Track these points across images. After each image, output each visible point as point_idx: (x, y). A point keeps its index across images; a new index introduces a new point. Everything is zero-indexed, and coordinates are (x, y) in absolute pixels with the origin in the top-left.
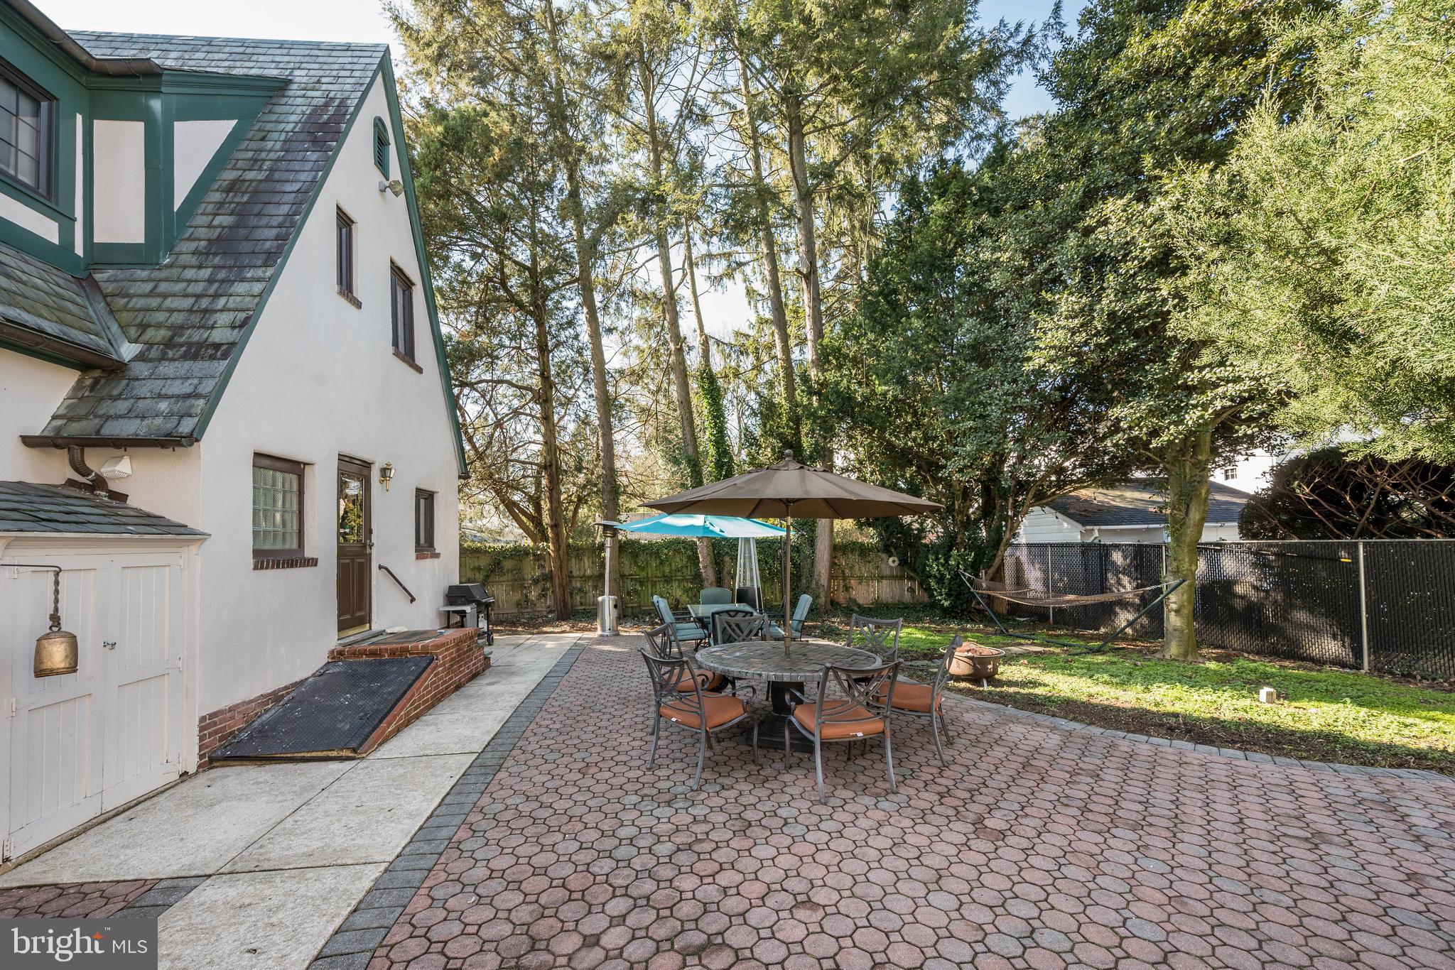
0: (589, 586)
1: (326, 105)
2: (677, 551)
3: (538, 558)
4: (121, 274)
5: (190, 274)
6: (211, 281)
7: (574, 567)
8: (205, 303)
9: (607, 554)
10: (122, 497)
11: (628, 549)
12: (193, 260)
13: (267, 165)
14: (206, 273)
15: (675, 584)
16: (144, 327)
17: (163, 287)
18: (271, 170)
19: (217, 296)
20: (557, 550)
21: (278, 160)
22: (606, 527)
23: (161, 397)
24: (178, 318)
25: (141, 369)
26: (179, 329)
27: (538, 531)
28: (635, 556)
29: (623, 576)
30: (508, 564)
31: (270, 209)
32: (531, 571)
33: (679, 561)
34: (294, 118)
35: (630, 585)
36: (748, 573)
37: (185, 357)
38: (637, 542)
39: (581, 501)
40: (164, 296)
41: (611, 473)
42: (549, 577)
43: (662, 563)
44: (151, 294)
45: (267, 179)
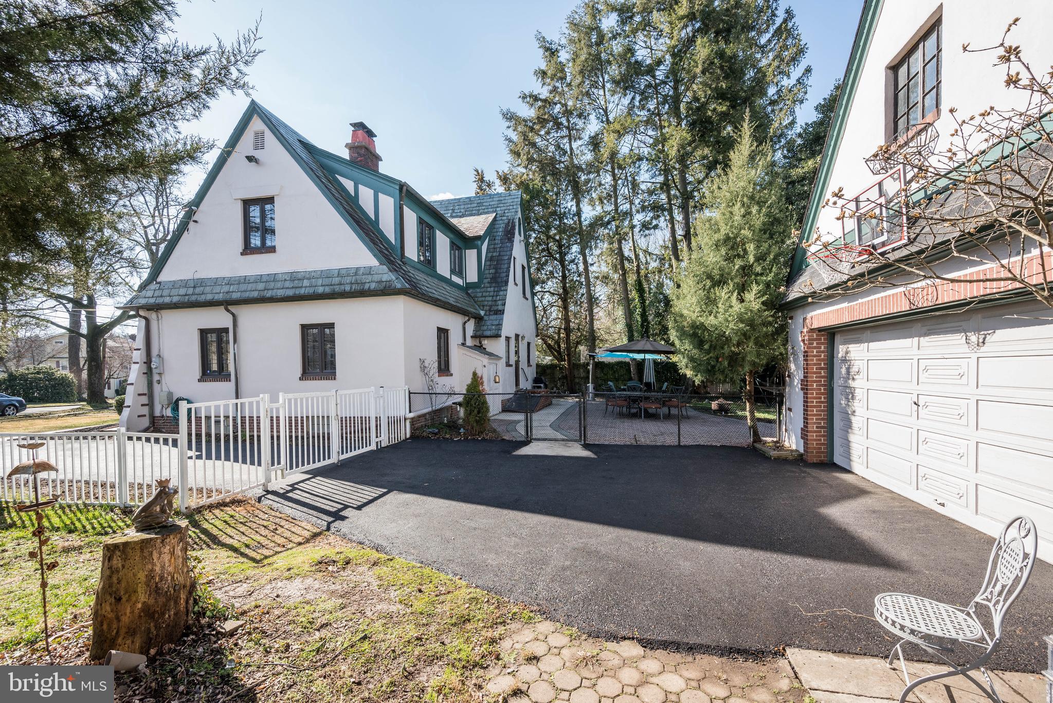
0: (582, 382)
1: (509, 223)
2: (622, 367)
3: (561, 369)
4: (474, 291)
5: (489, 289)
6: (494, 291)
7: (576, 373)
8: (494, 298)
9: (590, 367)
10: (485, 349)
11: (599, 366)
12: (488, 285)
13: (498, 250)
14: (492, 289)
15: (620, 382)
16: (483, 306)
17: (484, 294)
18: (500, 252)
19: (497, 296)
20: (569, 365)
21: (500, 248)
22: (590, 356)
23: (493, 325)
24: (490, 303)
25: (486, 318)
26: (491, 306)
27: (560, 357)
28: (602, 369)
29: (597, 378)
30: (548, 371)
31: (502, 266)
32: (558, 375)
33: (623, 372)
34: (501, 230)
35: (600, 382)
36: (650, 375)
37: (494, 314)
38: (603, 362)
39: (578, 343)
40: (485, 297)
41: (592, 331)
42: (565, 377)
43: (614, 372)
44: (482, 297)
45: (499, 255)
